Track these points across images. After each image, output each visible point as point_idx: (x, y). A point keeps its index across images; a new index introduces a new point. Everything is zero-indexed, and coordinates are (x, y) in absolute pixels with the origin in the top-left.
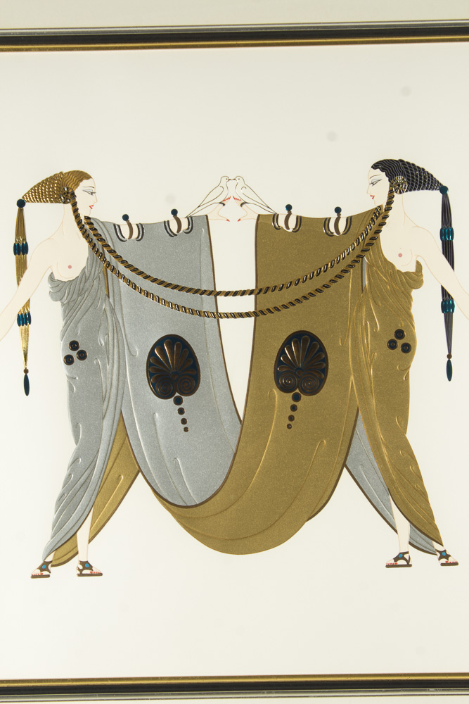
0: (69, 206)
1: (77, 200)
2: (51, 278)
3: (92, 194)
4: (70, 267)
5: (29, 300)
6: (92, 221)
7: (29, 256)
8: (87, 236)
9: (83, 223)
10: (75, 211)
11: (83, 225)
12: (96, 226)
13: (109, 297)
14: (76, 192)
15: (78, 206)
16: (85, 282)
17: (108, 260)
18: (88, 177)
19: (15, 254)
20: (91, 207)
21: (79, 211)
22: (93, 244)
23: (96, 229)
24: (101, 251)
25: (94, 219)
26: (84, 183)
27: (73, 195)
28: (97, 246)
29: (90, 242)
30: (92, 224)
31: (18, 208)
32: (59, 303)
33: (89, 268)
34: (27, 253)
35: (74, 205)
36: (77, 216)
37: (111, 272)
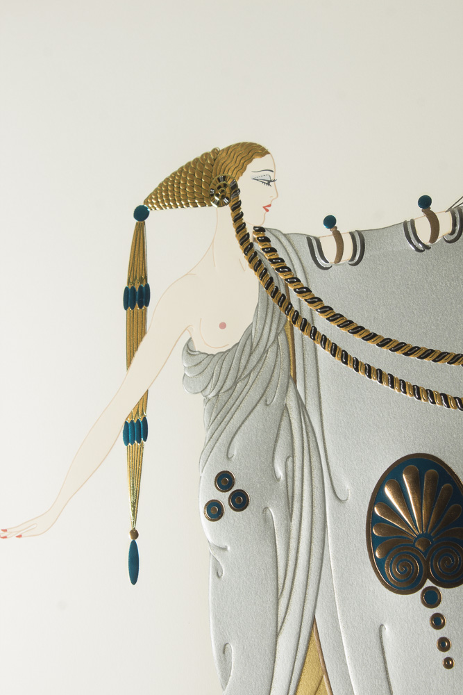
0: (227, 210)
1: (241, 197)
2: (189, 350)
3: (268, 183)
4: (223, 326)
5: (148, 390)
6: (267, 234)
7: (150, 309)
8: (256, 264)
9: (251, 240)
10: (238, 218)
11: (252, 245)
12: (274, 244)
13: (295, 382)
14: (241, 183)
15: (243, 208)
16: (251, 354)
17: (296, 307)
18: (263, 152)
19: (126, 308)
20: (266, 208)
21: (245, 219)
22: (267, 279)
23: (273, 250)
24: (282, 291)
25: (270, 230)
26: (257, 164)
27: (235, 189)
28: (275, 282)
29: (263, 275)
30: (267, 240)
31: (135, 221)
32: (200, 398)
33: (260, 326)
34: (147, 304)
35: (236, 207)
36: (241, 228)
37: (300, 331)
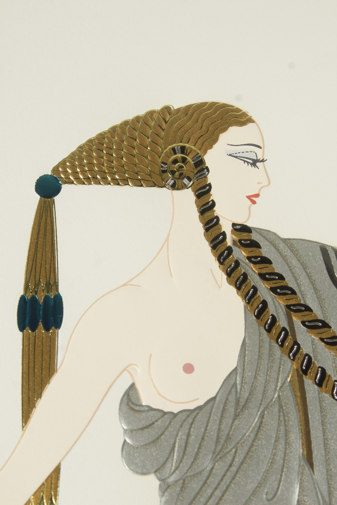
0: (187, 196)
1: (211, 178)
2: (130, 400)
3: (254, 163)
4: (189, 368)
5: (57, 470)
6: (255, 236)
7: (63, 334)
8: (241, 284)
9: (229, 242)
10: (206, 208)
11: (230, 250)
12: (266, 251)
13: (311, 465)
14: (211, 158)
15: (215, 195)
16: (236, 416)
17: (306, 349)
19: (22, 327)
20: (252, 199)
21: (218, 211)
22: (257, 303)
23: (266, 261)
24: (282, 322)
25: (260, 231)
26: (232, 136)
27: (200, 167)
28: (271, 309)
29: (250, 297)
30: (255, 245)
31: (38, 197)
32: (152, 482)
33: (249, 374)
34: (58, 324)
35: (203, 192)
36: (211, 224)
37: (316, 387)
